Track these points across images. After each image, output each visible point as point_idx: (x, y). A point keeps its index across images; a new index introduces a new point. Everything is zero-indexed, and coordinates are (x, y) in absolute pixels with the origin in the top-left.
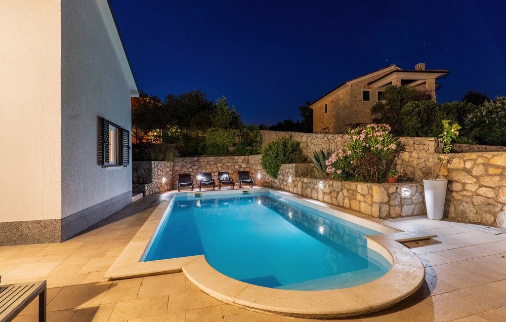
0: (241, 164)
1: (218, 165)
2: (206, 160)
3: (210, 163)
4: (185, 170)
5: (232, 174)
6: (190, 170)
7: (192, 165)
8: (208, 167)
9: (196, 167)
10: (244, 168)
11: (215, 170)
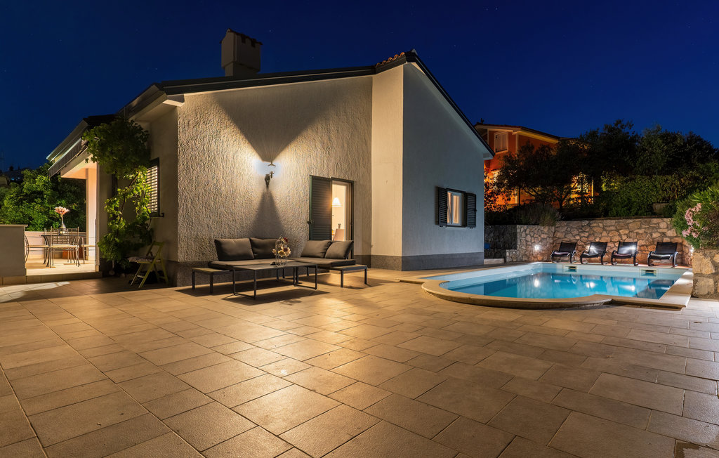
0: (664, 231)
1: (621, 231)
2: (601, 225)
3: (607, 229)
4: (569, 238)
5: (647, 246)
6: (578, 238)
7: (580, 230)
8: (604, 234)
9: (587, 234)
10: (670, 238)
11: (617, 238)
